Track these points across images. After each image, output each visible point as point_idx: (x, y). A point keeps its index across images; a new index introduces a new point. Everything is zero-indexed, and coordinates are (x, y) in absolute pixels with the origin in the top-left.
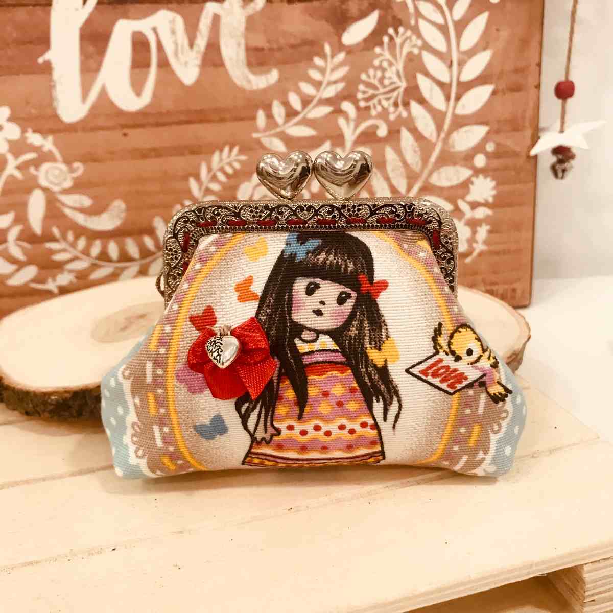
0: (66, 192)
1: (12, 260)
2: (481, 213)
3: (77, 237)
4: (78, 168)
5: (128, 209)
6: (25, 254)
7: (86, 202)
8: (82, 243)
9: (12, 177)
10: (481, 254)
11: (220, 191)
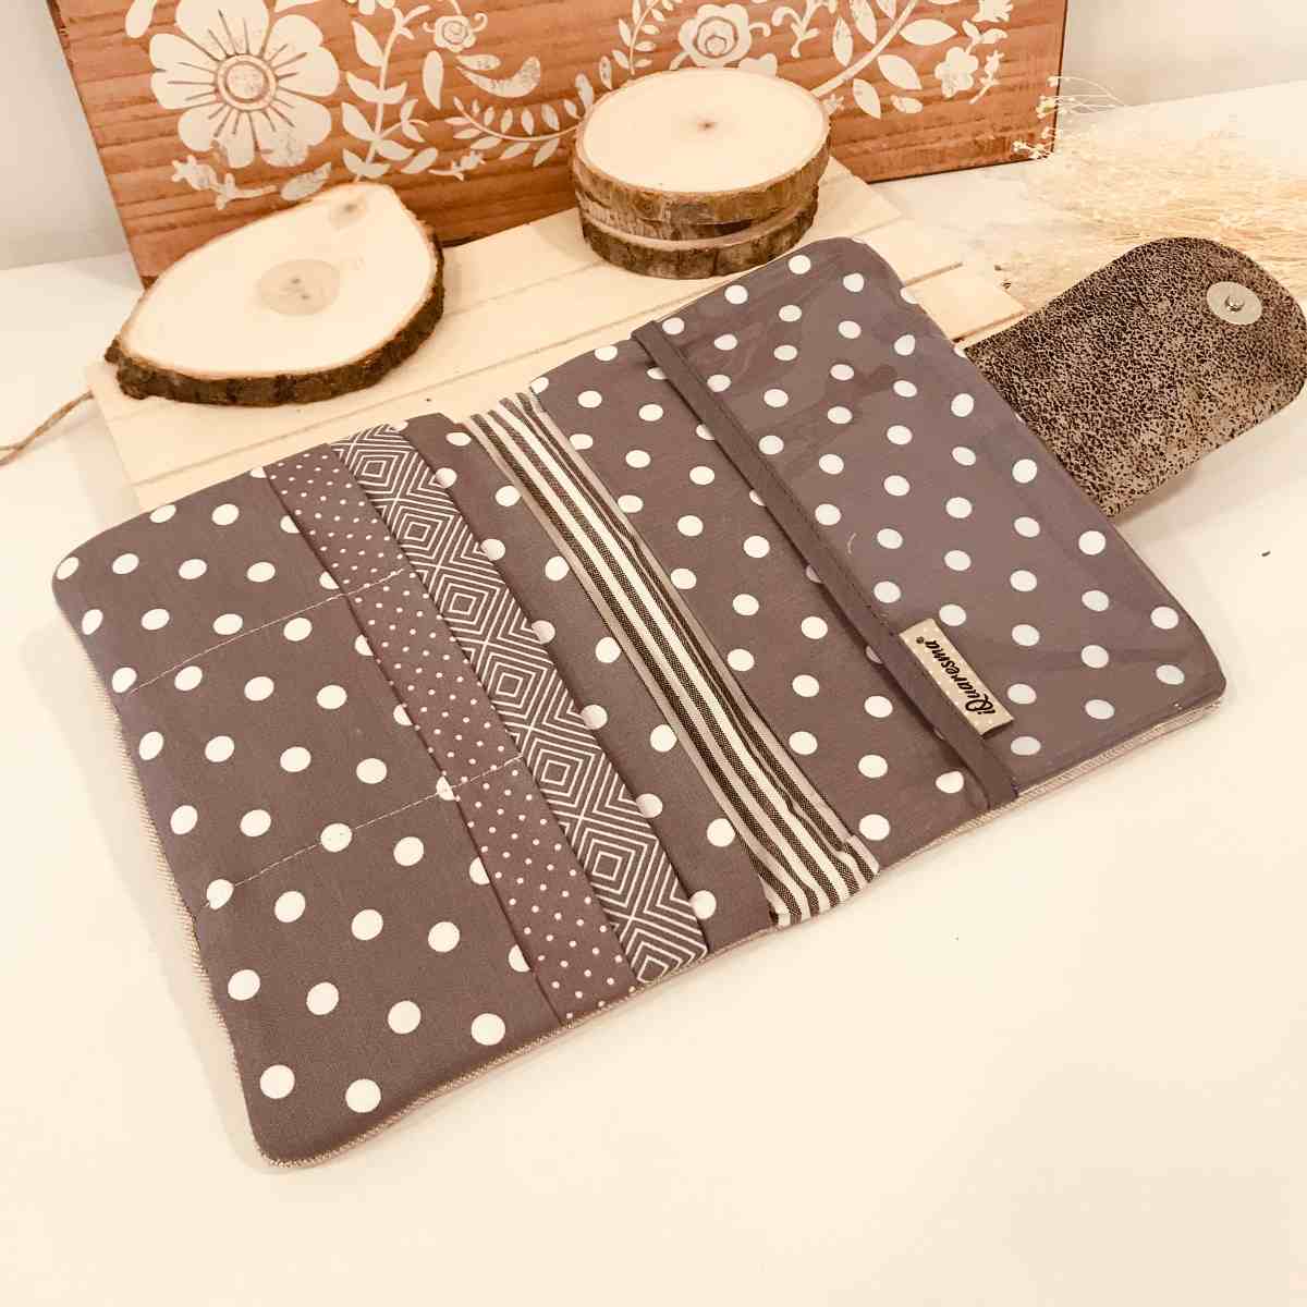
0: (467, 52)
1: (408, 143)
2: (992, 36)
3: (483, 110)
4: (482, 18)
5: (544, 69)
6: (422, 136)
7: (493, 63)
8: (489, 115)
9: (400, 37)
10: (988, 92)
11: (657, 34)
